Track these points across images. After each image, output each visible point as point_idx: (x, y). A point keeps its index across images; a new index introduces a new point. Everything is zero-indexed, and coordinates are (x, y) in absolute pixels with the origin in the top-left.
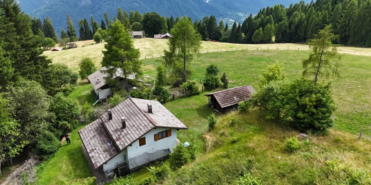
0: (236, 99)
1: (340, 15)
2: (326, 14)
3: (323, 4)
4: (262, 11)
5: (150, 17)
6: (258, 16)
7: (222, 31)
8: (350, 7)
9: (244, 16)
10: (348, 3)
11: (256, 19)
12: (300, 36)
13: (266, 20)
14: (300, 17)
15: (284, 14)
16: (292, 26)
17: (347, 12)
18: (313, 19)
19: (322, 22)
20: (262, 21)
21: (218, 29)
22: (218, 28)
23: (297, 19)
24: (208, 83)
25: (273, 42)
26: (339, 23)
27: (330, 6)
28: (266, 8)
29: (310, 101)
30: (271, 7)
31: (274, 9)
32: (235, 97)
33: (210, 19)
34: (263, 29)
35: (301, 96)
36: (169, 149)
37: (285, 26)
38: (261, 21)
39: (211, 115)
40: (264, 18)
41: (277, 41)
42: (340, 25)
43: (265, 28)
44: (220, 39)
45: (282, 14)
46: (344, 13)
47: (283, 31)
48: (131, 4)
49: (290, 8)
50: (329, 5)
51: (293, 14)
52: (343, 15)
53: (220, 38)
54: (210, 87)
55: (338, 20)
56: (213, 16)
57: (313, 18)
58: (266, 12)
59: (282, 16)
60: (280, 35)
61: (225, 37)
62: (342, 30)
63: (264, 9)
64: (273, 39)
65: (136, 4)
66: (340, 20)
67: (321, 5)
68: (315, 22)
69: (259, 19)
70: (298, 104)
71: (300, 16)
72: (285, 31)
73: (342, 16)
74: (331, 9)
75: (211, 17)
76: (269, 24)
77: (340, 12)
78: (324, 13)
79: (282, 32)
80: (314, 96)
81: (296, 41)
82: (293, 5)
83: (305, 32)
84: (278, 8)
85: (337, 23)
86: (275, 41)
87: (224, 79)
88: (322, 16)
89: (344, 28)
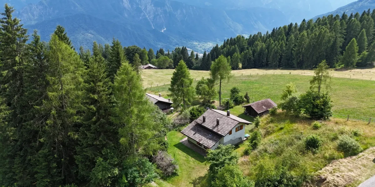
0: (264, 108)
1: (294, 44)
2: (282, 43)
3: (278, 35)
4: (226, 41)
5: (132, 50)
6: (224, 46)
7: (193, 60)
8: (301, 38)
9: (198, 44)
10: (298, 34)
11: (223, 49)
12: (263, 62)
13: (232, 49)
14: (261, 47)
15: (245, 43)
16: (255, 54)
17: (299, 42)
18: (272, 49)
19: (280, 50)
20: (229, 50)
21: (190, 59)
22: (190, 57)
23: (259, 48)
24: (238, 100)
25: (240, 68)
26: (294, 51)
27: (285, 37)
28: (229, 39)
29: (320, 102)
30: (234, 38)
31: (236, 40)
32: (263, 107)
33: (182, 50)
34: (231, 58)
35: (314, 100)
36: (241, 138)
37: (250, 54)
38: (227, 50)
39: (257, 117)
40: (230, 48)
41: (244, 68)
42: (295, 53)
43: (232, 57)
44: (192, 68)
45: (244, 44)
46: (297, 42)
47: (248, 58)
48: (84, 35)
49: (249, 39)
50: (283, 36)
51: (254, 43)
52: (297, 44)
53: (192, 66)
54: (239, 102)
55: (294, 49)
56: (184, 47)
57: (273, 47)
58: (230, 42)
59: (244, 45)
60: (246, 62)
61: (197, 65)
62: (297, 56)
63: (228, 39)
64: (240, 65)
65: (89, 34)
66: (295, 48)
67: (277, 36)
68: (275, 50)
69: (225, 48)
70: (313, 105)
71: (260, 45)
72: (250, 59)
73: (295, 45)
74: (285, 40)
75: (183, 48)
76: (236, 53)
77: (293, 42)
78: (281, 43)
79: (248, 60)
80: (321, 99)
81: (260, 66)
82: (252, 36)
83: (267, 59)
84: (240, 38)
85: (293, 51)
86: (242, 67)
87: (246, 97)
88: (280, 45)
89: (299, 55)
